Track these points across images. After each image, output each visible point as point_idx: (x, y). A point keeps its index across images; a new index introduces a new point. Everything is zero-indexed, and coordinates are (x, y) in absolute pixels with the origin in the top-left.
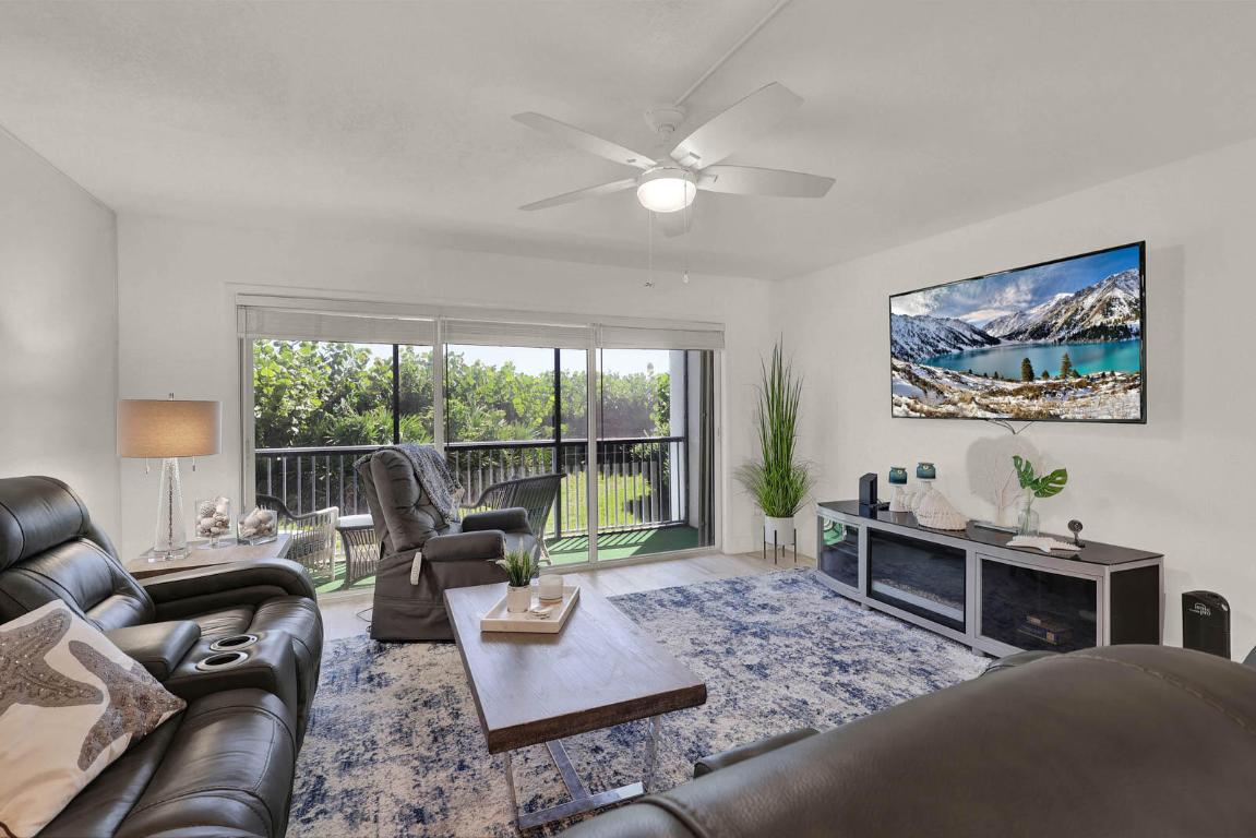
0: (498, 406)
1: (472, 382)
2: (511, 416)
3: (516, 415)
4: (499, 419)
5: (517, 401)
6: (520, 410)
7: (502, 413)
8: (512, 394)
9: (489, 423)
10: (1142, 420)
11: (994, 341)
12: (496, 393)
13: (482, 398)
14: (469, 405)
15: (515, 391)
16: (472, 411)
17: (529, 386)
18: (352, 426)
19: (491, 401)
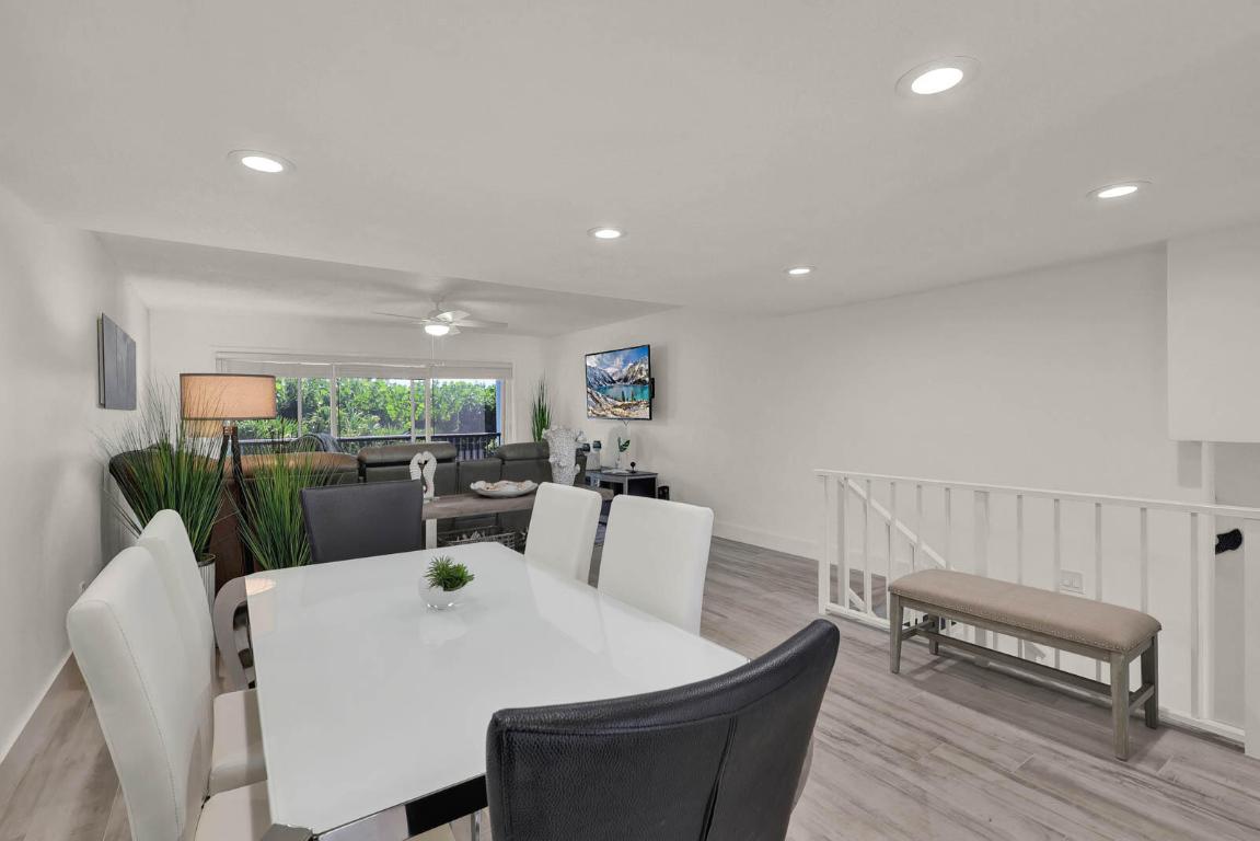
0: (373, 412)
1: (350, 392)
2: (385, 420)
3: (390, 420)
4: (373, 423)
5: (389, 407)
6: (392, 414)
7: (376, 418)
8: (386, 402)
9: (365, 426)
10: (651, 418)
11: (614, 382)
12: (371, 401)
13: (359, 405)
14: (347, 411)
15: (389, 399)
16: (350, 416)
17: (401, 395)
18: (248, 429)
19: (367, 408)
